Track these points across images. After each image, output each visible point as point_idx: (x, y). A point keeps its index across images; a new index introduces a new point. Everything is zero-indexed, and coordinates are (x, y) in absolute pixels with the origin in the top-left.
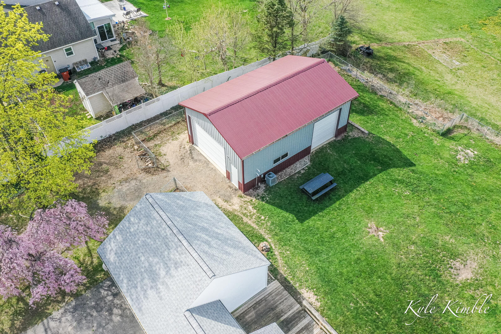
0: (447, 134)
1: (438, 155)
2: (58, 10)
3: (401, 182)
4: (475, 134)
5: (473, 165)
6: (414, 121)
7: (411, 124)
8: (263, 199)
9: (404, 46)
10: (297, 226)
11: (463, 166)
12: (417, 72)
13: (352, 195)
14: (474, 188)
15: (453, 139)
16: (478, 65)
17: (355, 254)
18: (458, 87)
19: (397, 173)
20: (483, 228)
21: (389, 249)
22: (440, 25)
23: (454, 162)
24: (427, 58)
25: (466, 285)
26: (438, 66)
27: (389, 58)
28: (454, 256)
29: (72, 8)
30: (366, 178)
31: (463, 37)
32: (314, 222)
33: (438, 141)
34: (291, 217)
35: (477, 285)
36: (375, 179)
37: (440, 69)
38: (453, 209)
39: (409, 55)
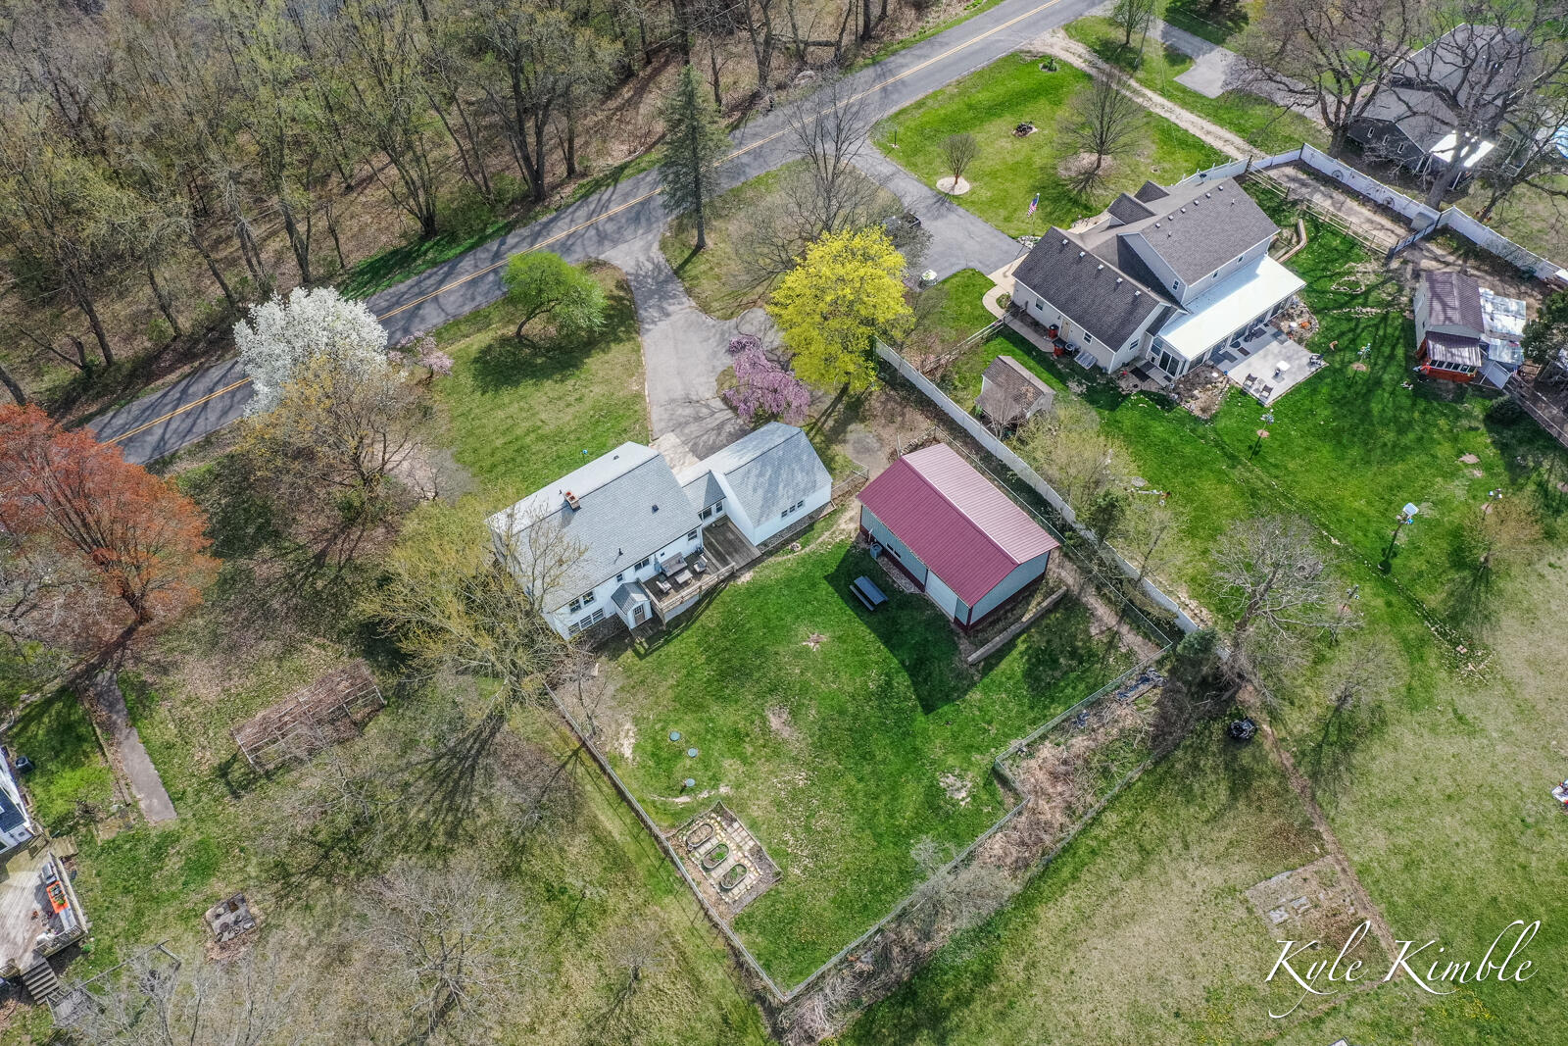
8: (855, 546)
9: (1309, 823)
10: (820, 574)
11: (933, 777)
13: (864, 628)
15: (990, 783)
17: (788, 618)
23: (938, 765)
24: (1273, 855)
25: (764, 720)
26: (1249, 869)
28: (793, 713)
32: (826, 589)
33: (981, 760)
36: (889, 654)
37: (1238, 871)
39: (1271, 821)
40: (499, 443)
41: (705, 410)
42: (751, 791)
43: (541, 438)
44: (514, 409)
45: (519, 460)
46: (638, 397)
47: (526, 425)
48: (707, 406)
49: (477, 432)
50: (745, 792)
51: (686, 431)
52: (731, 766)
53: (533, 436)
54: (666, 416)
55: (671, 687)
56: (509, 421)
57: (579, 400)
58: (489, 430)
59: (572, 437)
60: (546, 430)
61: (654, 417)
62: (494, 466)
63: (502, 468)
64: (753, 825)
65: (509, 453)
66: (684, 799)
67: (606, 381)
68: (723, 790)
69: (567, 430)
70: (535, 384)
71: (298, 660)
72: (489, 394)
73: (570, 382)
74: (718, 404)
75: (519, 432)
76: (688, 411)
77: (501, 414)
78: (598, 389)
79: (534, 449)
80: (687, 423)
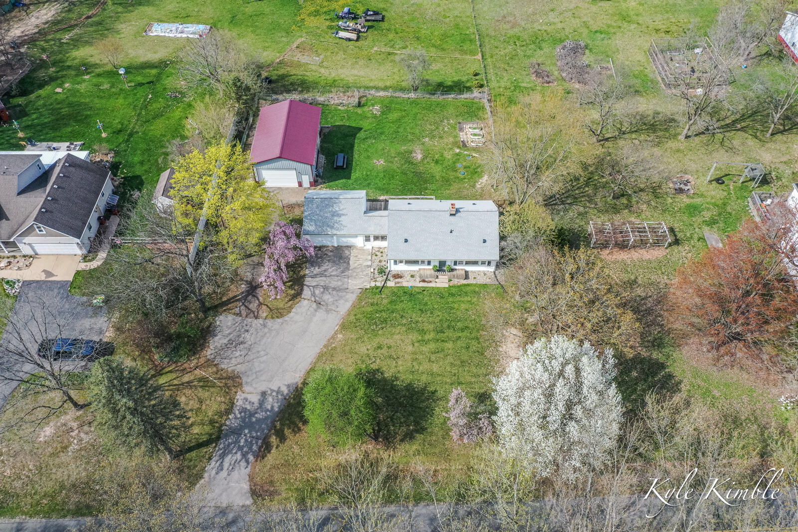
0: (359, 105)
1: (366, 117)
2: (72, 169)
3: (367, 138)
4: (370, 97)
5: (383, 113)
6: (340, 107)
7: (340, 110)
8: (325, 183)
9: (278, 63)
10: (350, 182)
11: (380, 116)
12: (306, 78)
13: (356, 156)
14: (393, 122)
15: (364, 106)
16: (329, 54)
17: (381, 175)
18: (333, 75)
19: (361, 135)
20: (410, 137)
21: (390, 164)
22: (280, 35)
23: (375, 117)
24: (299, 65)
25: (423, 159)
26: (310, 66)
27: (283, 77)
28: (411, 153)
29: (78, 162)
30: (352, 146)
31: (301, 37)
32: (354, 176)
33: (359, 111)
34: (344, 181)
35: (425, 157)
36: (356, 144)
37: (314, 68)
38: (394, 136)
39: (289, 69)
40: (450, 345)
41: (317, 292)
42: (447, 145)
43: (422, 332)
44: (425, 366)
45: (445, 325)
46: (344, 327)
47: (425, 349)
48: (313, 294)
49: (458, 363)
50: (450, 146)
51: (340, 283)
52: (448, 155)
53: (426, 337)
54: (341, 302)
55: (449, 189)
56: (433, 358)
57: (380, 347)
58: (450, 359)
59: (404, 321)
60: (415, 336)
61: (348, 305)
62: (462, 330)
63: (460, 325)
64: (456, 137)
65: (449, 333)
66: (474, 155)
67: (352, 352)
68: (458, 151)
69: (404, 329)
70: (397, 379)
71: (625, 277)
72: (432, 389)
73: (374, 367)
74: (306, 292)
75: (432, 346)
76: (327, 297)
77: (435, 368)
78: (363, 349)
79: (431, 327)
80: (334, 289)
